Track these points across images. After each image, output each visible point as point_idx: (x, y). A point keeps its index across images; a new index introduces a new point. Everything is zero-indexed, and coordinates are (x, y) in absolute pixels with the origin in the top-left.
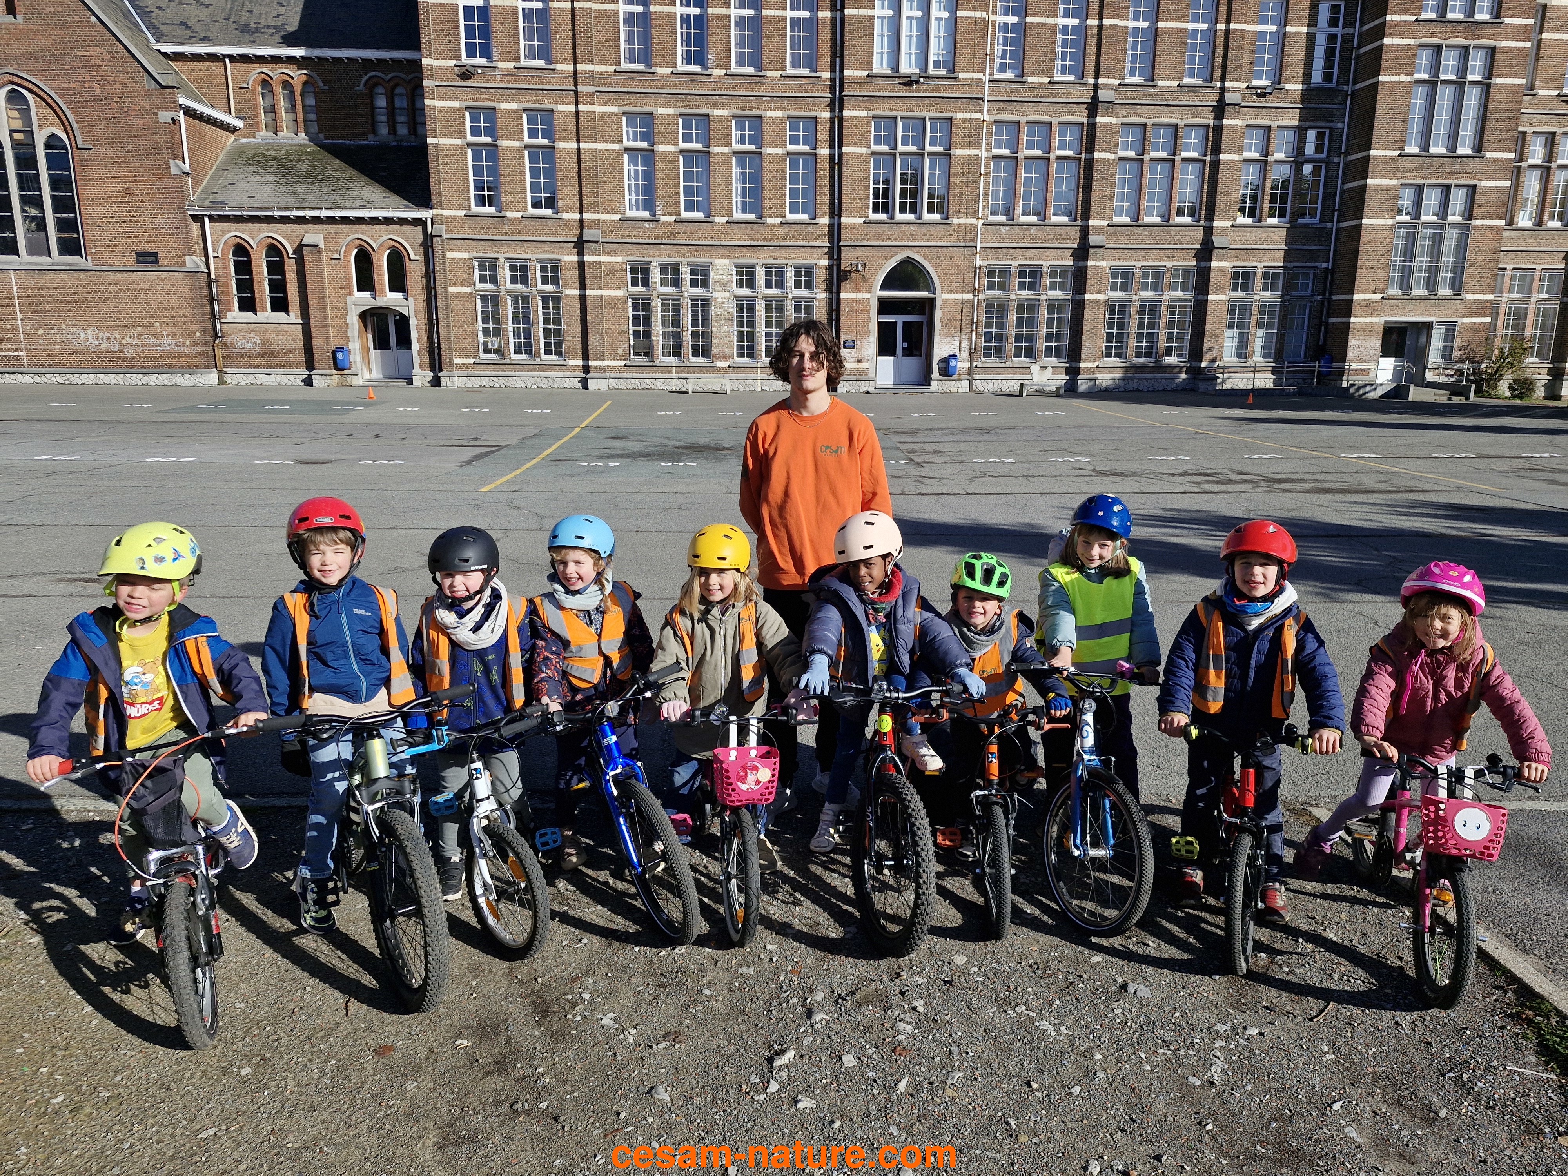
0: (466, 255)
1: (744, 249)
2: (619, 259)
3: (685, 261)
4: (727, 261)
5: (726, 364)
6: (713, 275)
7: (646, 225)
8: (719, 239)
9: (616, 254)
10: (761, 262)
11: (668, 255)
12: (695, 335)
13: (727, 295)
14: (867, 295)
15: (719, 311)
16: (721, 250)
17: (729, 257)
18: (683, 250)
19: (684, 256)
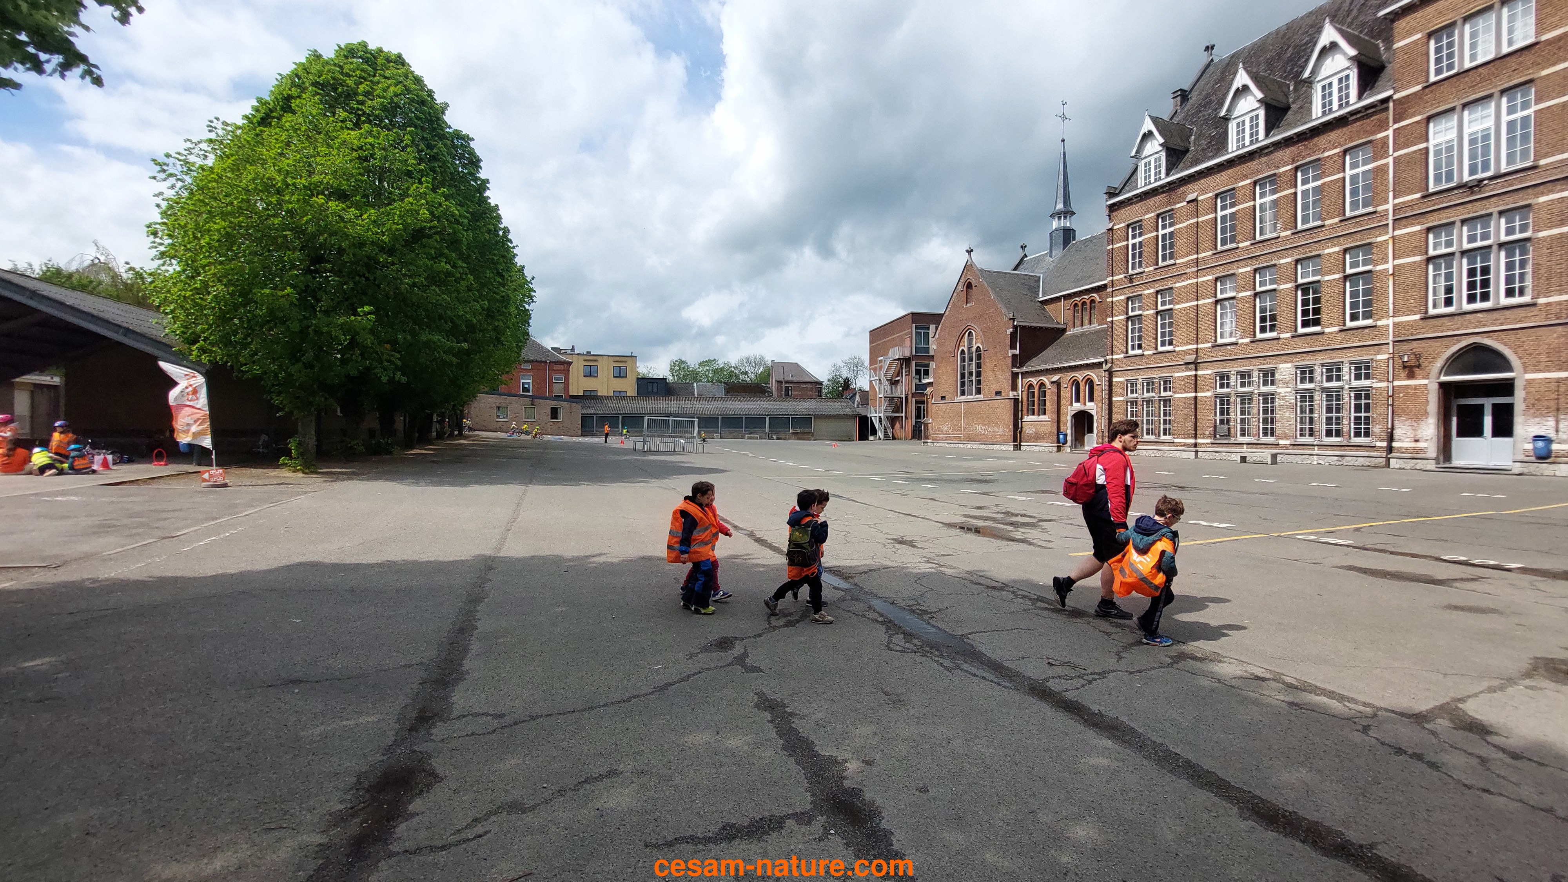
0: (1122, 379)
1: (1304, 355)
2: (1209, 372)
3: (1255, 368)
4: (1289, 365)
5: (1288, 442)
6: (1277, 376)
7: (1229, 347)
8: (1283, 349)
9: (1207, 369)
10: (1318, 362)
11: (1243, 366)
12: (1265, 421)
13: (1289, 390)
14: (1425, 382)
15: (1282, 402)
16: (1283, 358)
17: (1290, 362)
18: (1253, 361)
19: (1255, 365)
